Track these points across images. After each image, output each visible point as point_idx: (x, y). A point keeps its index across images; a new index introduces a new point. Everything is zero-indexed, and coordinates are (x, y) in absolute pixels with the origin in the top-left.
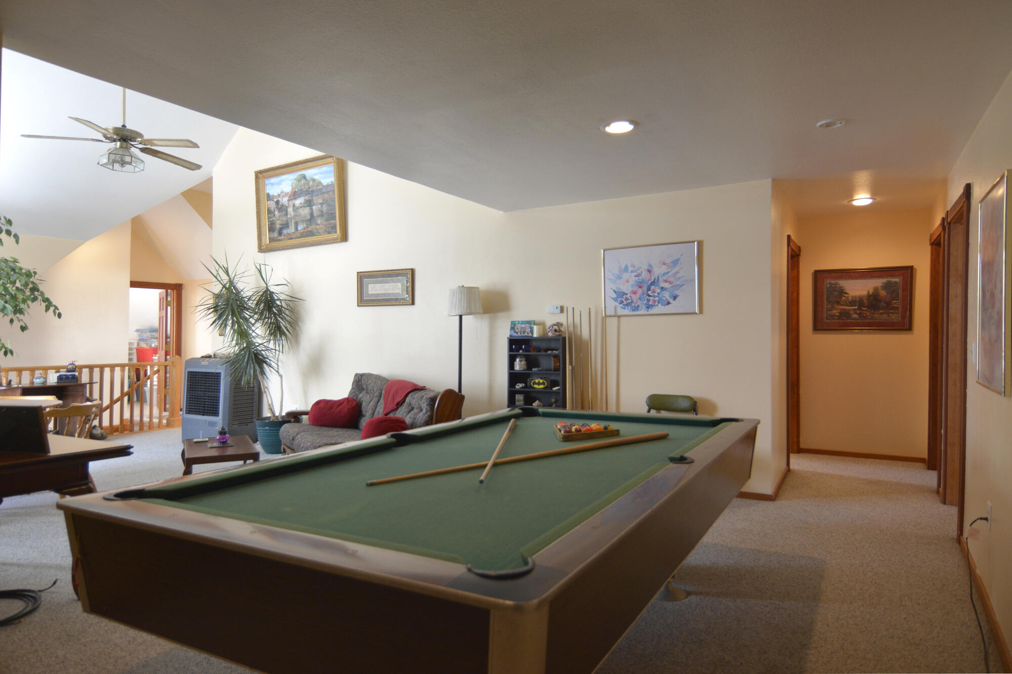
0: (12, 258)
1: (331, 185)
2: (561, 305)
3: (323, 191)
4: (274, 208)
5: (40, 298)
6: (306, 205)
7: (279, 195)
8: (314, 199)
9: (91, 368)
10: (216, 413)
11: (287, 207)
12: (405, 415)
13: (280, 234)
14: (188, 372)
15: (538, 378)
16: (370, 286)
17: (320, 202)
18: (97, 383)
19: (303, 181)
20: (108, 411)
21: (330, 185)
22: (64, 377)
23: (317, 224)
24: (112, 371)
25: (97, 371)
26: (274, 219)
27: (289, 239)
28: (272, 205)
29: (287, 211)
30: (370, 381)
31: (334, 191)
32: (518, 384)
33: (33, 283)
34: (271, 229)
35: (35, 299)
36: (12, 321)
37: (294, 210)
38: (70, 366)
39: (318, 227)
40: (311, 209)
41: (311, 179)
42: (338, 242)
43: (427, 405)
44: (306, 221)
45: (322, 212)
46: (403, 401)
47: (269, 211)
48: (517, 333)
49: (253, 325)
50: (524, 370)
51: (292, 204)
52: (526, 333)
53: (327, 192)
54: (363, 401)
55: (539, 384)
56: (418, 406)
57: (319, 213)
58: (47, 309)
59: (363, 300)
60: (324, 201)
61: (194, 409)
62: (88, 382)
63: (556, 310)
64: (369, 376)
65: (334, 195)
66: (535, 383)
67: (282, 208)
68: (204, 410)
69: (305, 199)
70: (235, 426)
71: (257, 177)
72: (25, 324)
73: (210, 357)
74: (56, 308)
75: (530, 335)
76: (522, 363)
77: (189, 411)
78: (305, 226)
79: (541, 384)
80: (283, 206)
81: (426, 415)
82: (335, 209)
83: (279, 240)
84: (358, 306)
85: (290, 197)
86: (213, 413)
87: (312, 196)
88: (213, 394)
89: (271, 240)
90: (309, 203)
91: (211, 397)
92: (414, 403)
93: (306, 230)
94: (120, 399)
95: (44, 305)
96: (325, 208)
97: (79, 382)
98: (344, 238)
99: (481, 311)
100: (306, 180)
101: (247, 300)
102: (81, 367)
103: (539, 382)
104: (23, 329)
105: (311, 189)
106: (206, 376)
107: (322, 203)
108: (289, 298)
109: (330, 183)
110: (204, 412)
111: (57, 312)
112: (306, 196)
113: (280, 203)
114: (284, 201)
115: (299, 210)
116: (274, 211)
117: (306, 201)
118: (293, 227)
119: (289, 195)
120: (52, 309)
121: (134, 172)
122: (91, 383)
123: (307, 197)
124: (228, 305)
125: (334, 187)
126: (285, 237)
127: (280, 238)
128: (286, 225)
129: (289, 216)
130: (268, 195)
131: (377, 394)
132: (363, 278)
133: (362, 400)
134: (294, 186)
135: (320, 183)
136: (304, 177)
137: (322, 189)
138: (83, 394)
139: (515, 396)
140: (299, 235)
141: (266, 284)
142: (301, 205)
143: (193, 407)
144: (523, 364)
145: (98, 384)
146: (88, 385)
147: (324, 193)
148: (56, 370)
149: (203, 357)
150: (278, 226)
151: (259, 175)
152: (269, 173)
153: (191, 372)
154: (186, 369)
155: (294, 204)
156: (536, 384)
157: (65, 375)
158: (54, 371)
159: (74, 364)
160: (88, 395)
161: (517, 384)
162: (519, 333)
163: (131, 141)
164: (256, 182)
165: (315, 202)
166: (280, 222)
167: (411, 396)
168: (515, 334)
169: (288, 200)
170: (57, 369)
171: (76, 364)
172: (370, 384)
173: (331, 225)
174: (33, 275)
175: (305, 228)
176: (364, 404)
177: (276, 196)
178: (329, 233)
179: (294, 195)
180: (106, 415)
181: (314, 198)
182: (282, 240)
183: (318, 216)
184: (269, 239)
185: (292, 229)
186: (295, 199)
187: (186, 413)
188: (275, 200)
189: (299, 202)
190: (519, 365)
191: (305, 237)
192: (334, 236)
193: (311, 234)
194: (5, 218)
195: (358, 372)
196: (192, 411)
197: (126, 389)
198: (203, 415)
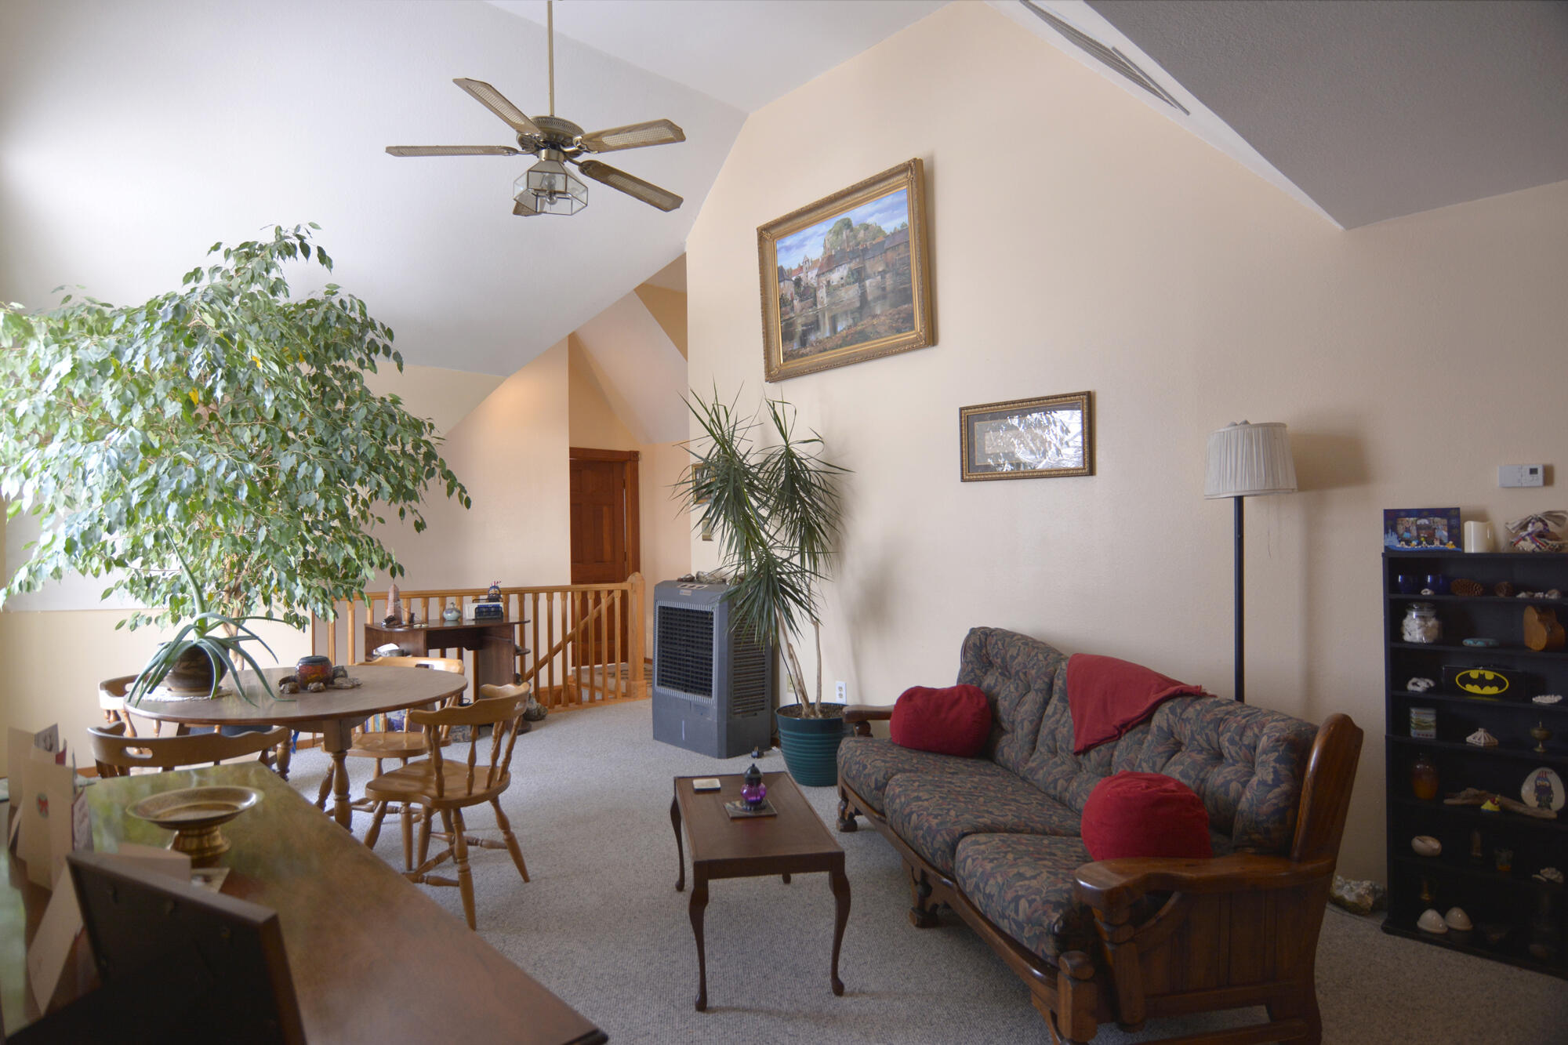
0: (391, 395)
1: (903, 231)
2: (1548, 462)
3: (886, 246)
4: (791, 294)
5: (438, 470)
6: (852, 280)
7: (801, 268)
8: (867, 266)
9: (521, 592)
10: (706, 690)
11: (815, 290)
12: (1160, 762)
13: (803, 343)
14: (660, 607)
15: (1475, 667)
16: (990, 436)
17: (880, 269)
18: (529, 621)
19: (845, 233)
20: (546, 667)
21: (900, 232)
22: (484, 610)
23: (875, 316)
24: (550, 600)
25: (529, 597)
26: (792, 315)
27: (821, 352)
28: (788, 288)
29: (815, 297)
30: (1013, 651)
31: (908, 242)
32: (1414, 680)
33: (427, 443)
34: (787, 336)
35: (431, 473)
36: (402, 513)
37: (828, 293)
38: (492, 591)
39: (875, 322)
40: (863, 288)
41: (861, 225)
42: (919, 348)
43: (1277, 760)
44: (852, 313)
45: (884, 289)
46: (1147, 718)
47: (783, 302)
48: (1408, 542)
49: (765, 520)
50: (1432, 644)
51: (825, 282)
52: (1437, 543)
53: (893, 248)
54: (999, 694)
55: (1482, 682)
56: (1205, 745)
57: (879, 292)
58: (450, 492)
59: (973, 469)
60: (887, 266)
61: (671, 677)
62: (517, 620)
63: (1528, 477)
64: (1006, 637)
65: (909, 251)
66: (1467, 680)
67: (806, 293)
68: (687, 681)
69: (850, 269)
70: (738, 717)
71: (761, 239)
72: (422, 518)
73: (691, 580)
74: (463, 489)
75: (1450, 546)
76: (1430, 624)
77: (663, 682)
78: (850, 321)
79: (1491, 683)
80: (807, 287)
81: (1277, 790)
82: (911, 279)
83: (802, 355)
84: (963, 480)
85: (820, 268)
86: (701, 689)
87: (864, 260)
88: (700, 652)
89: (788, 356)
90: (858, 276)
91: (697, 658)
92: (1188, 732)
93: (852, 330)
94: (562, 647)
95: (445, 482)
96: (889, 282)
97: (505, 621)
98: (931, 338)
99: (1293, 484)
100: (852, 230)
101: (756, 470)
102: (509, 592)
103: (1482, 677)
104: (420, 526)
105: (860, 247)
106: (688, 616)
107: (884, 271)
108: (822, 467)
109: (899, 228)
110: (687, 686)
111: (465, 496)
112: (850, 262)
113: (803, 283)
114: (811, 277)
115: (838, 292)
116: (792, 300)
117: (852, 272)
118: (828, 326)
119: (819, 265)
120: (457, 490)
121: (572, 214)
122: (522, 623)
123: (853, 265)
124: (728, 482)
125: (907, 234)
126: (812, 348)
127: (803, 351)
128: (814, 325)
129: (819, 307)
130: (781, 269)
131: (1039, 684)
132: (971, 419)
133: (994, 691)
134: (828, 246)
135: (880, 230)
136: (847, 224)
137: (884, 242)
138: (510, 642)
139: (1408, 713)
140: (839, 343)
141: (786, 441)
142: (843, 282)
143: (669, 674)
144: (1433, 626)
145: (532, 623)
146: (517, 627)
147: (888, 249)
148: (475, 598)
149: (681, 580)
150: (799, 329)
151: (766, 235)
152: (782, 228)
153: (664, 607)
154: (656, 601)
155: (829, 282)
156: (1473, 682)
157: (485, 607)
158: (471, 598)
159: (497, 588)
160: (517, 642)
161: (1410, 679)
162: (1414, 543)
163: (564, 146)
164: (759, 248)
165: (869, 271)
166: (804, 319)
167: (1172, 710)
168: (1401, 546)
169: (818, 276)
170: (476, 594)
171: (500, 586)
172: (1013, 658)
173: (901, 315)
174: (428, 429)
175: (849, 327)
176: (1003, 705)
177: (795, 270)
178: (899, 331)
179: (830, 263)
180: (544, 672)
181: (868, 264)
182: (807, 355)
183: (877, 299)
184: (784, 354)
185: (825, 332)
186: (831, 270)
187: (658, 684)
188: (793, 279)
189: (836, 277)
190: (1415, 629)
191: (851, 344)
192: (911, 336)
193: (863, 337)
194: (382, 326)
195: (976, 626)
196: (667, 681)
197: (569, 630)
198: (686, 691)
